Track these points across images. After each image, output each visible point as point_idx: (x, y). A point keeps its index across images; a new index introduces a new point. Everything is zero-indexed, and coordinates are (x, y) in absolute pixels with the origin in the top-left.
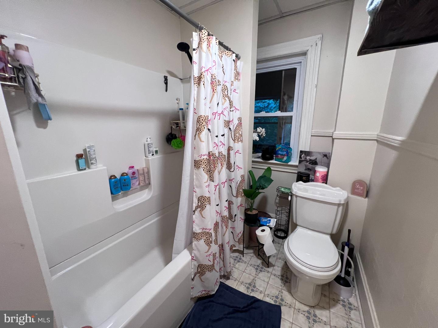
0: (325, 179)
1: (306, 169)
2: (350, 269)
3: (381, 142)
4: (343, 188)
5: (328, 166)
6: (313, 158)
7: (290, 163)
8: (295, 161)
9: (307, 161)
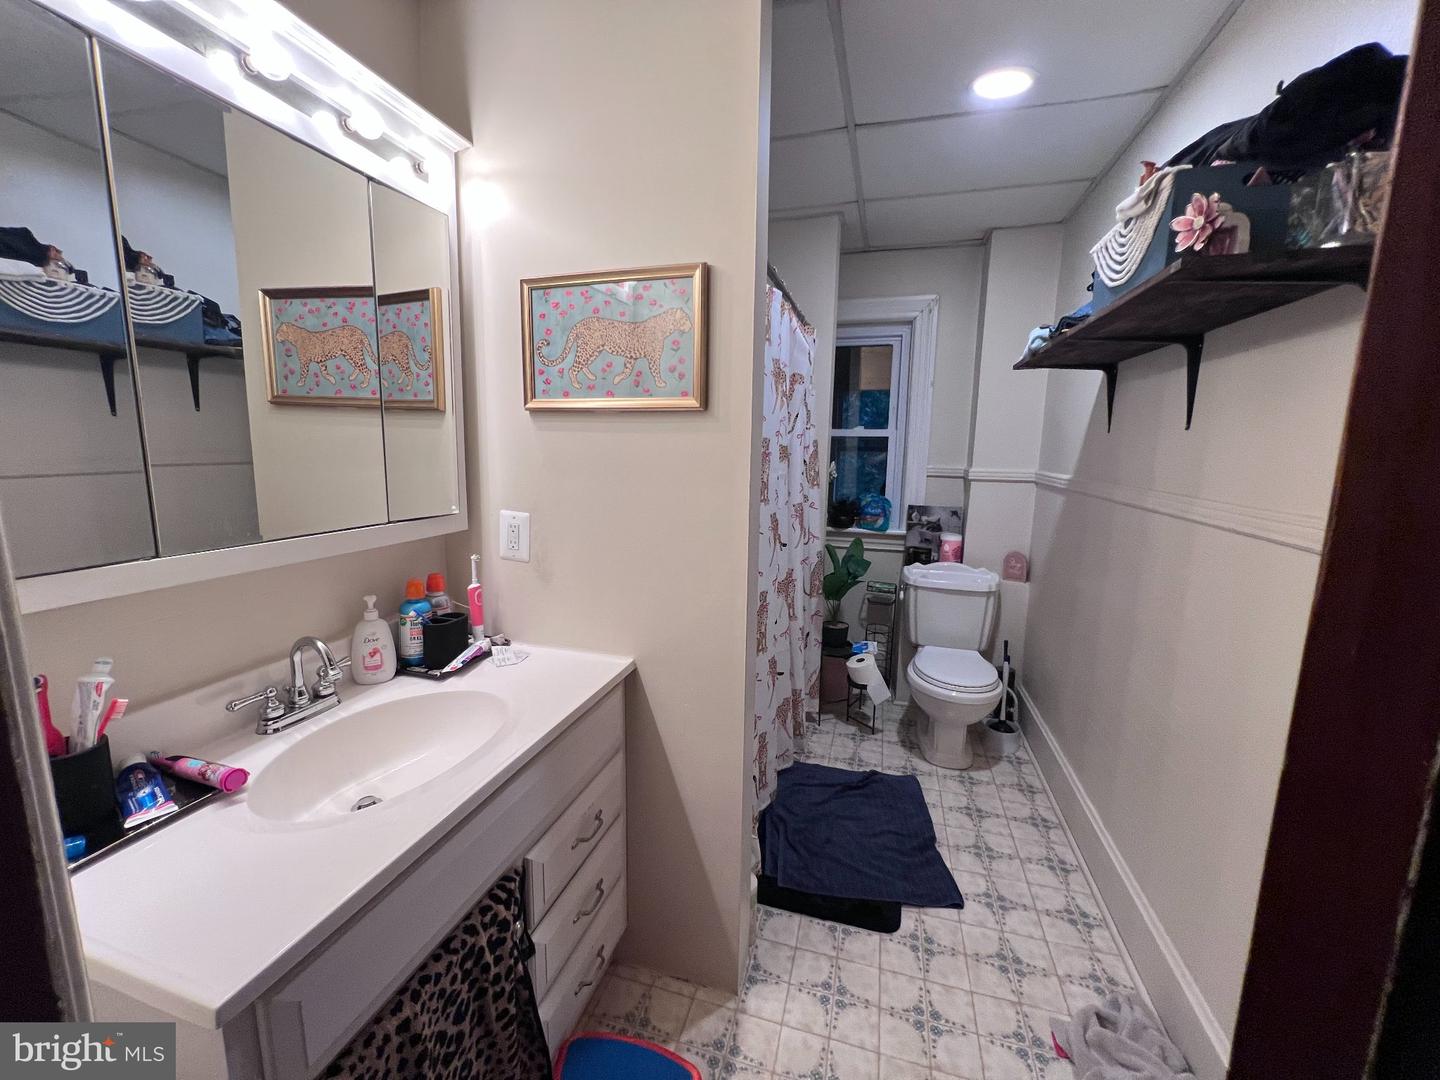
0: (959, 556)
1: (922, 541)
2: (1012, 710)
3: (1043, 484)
4: (991, 569)
5: (962, 533)
6: (933, 519)
7: (889, 532)
8: (897, 528)
9: (923, 526)
